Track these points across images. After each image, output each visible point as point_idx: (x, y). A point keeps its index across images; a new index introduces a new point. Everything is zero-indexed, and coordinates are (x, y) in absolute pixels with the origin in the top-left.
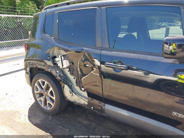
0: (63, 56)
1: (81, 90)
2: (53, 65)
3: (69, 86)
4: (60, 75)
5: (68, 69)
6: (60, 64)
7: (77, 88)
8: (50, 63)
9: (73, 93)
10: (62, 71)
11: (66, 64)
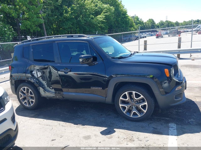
0: (37, 70)
1: (50, 88)
2: (31, 76)
3: (42, 88)
4: (36, 82)
5: (41, 78)
6: (35, 75)
7: (48, 88)
8: (29, 75)
9: (46, 91)
10: (37, 79)
11: (39, 74)
